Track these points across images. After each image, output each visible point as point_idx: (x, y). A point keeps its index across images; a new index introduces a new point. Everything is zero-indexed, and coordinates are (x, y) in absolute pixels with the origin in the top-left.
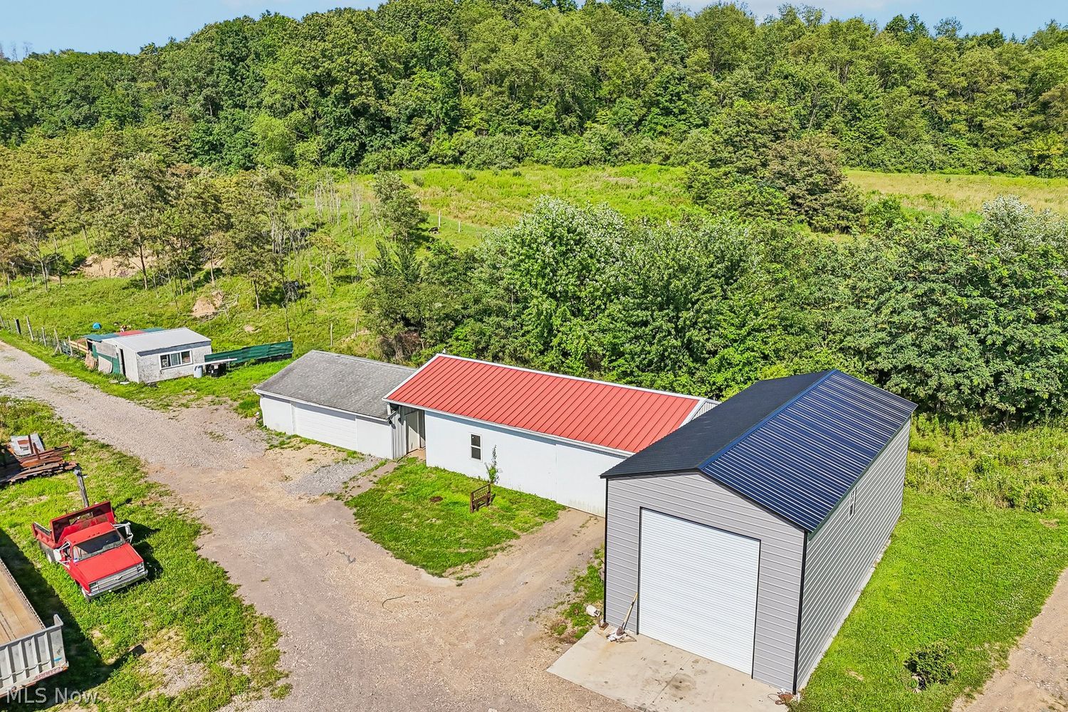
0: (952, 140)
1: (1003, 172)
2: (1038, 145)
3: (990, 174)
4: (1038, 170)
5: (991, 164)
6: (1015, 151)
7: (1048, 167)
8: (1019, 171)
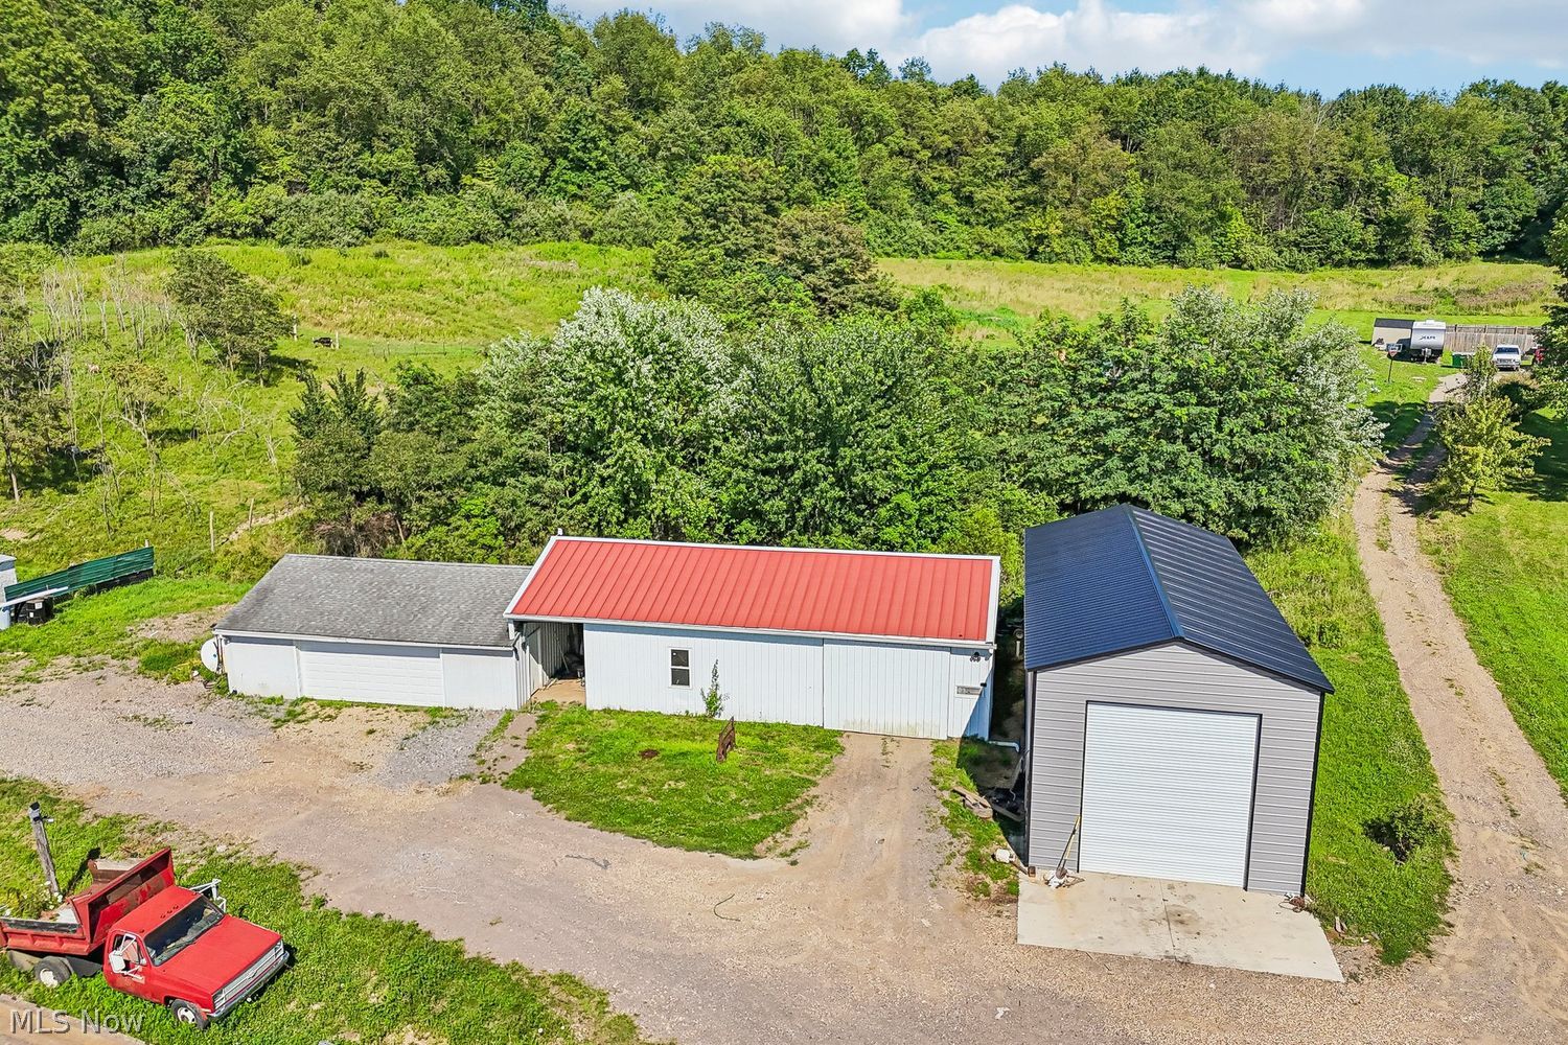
0: (941, 216)
1: (1001, 256)
2: (1035, 223)
3: (986, 258)
4: (1037, 253)
5: (987, 246)
6: (1009, 230)
7: (1048, 250)
8: (1018, 254)
